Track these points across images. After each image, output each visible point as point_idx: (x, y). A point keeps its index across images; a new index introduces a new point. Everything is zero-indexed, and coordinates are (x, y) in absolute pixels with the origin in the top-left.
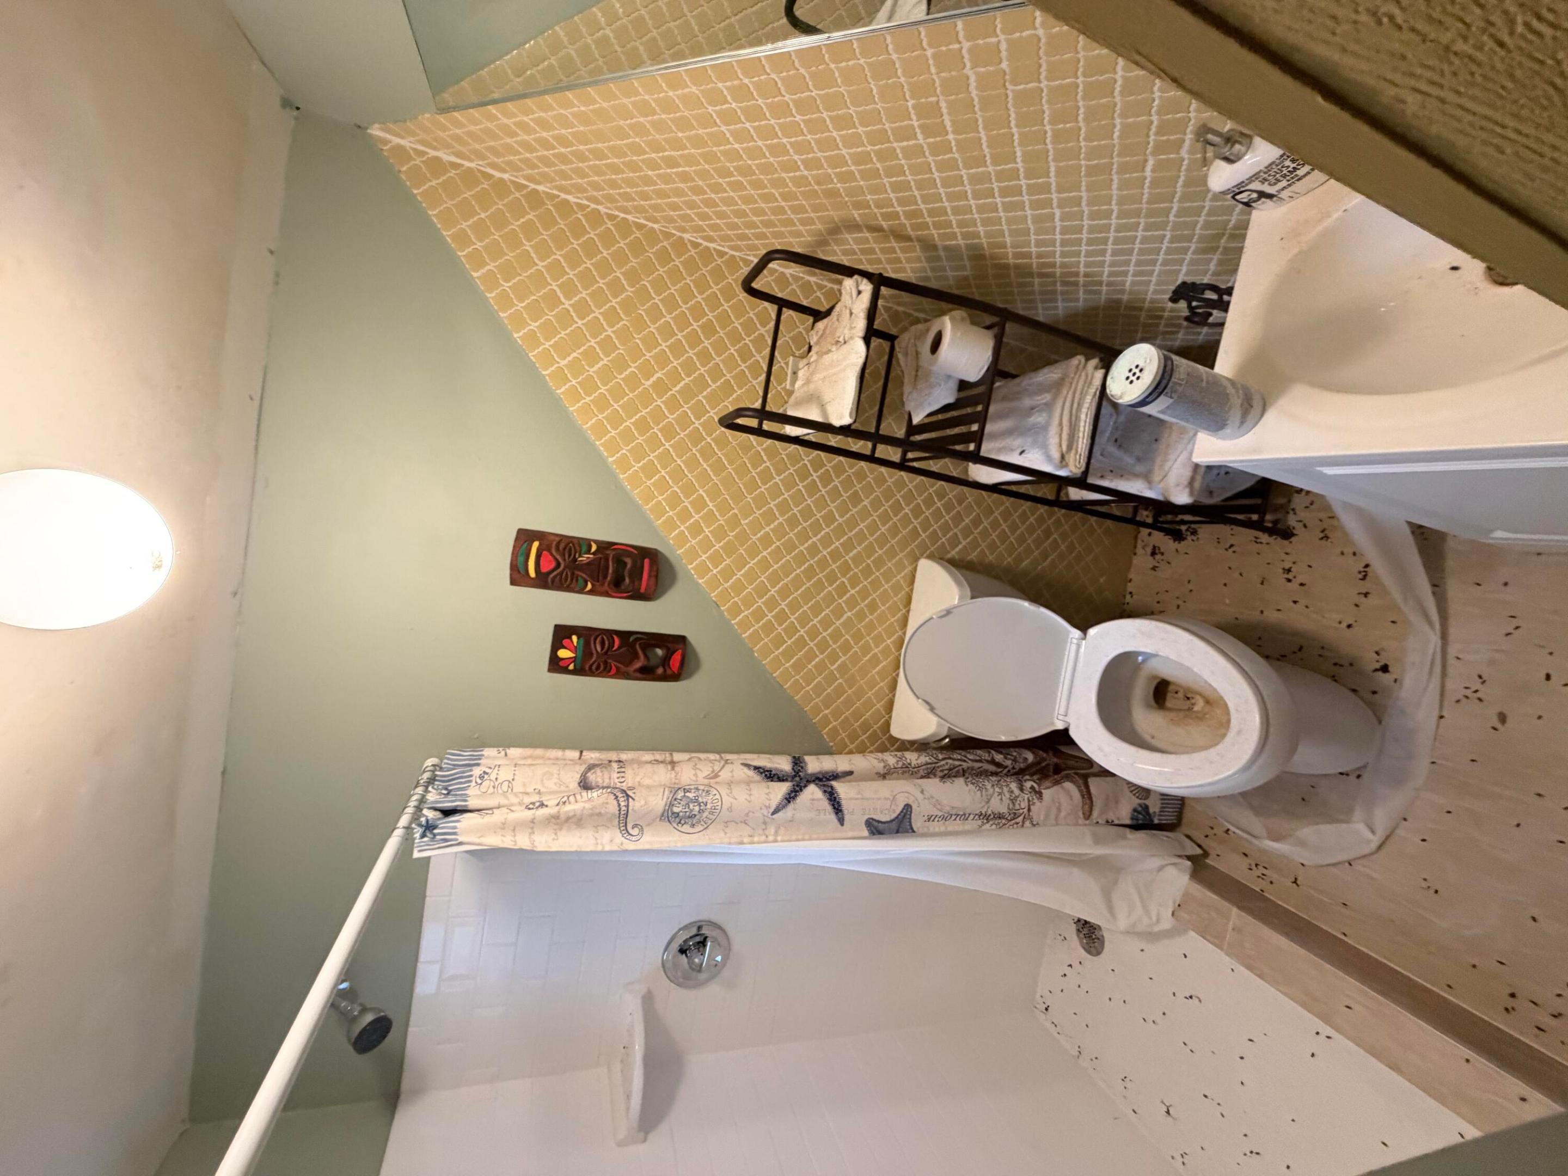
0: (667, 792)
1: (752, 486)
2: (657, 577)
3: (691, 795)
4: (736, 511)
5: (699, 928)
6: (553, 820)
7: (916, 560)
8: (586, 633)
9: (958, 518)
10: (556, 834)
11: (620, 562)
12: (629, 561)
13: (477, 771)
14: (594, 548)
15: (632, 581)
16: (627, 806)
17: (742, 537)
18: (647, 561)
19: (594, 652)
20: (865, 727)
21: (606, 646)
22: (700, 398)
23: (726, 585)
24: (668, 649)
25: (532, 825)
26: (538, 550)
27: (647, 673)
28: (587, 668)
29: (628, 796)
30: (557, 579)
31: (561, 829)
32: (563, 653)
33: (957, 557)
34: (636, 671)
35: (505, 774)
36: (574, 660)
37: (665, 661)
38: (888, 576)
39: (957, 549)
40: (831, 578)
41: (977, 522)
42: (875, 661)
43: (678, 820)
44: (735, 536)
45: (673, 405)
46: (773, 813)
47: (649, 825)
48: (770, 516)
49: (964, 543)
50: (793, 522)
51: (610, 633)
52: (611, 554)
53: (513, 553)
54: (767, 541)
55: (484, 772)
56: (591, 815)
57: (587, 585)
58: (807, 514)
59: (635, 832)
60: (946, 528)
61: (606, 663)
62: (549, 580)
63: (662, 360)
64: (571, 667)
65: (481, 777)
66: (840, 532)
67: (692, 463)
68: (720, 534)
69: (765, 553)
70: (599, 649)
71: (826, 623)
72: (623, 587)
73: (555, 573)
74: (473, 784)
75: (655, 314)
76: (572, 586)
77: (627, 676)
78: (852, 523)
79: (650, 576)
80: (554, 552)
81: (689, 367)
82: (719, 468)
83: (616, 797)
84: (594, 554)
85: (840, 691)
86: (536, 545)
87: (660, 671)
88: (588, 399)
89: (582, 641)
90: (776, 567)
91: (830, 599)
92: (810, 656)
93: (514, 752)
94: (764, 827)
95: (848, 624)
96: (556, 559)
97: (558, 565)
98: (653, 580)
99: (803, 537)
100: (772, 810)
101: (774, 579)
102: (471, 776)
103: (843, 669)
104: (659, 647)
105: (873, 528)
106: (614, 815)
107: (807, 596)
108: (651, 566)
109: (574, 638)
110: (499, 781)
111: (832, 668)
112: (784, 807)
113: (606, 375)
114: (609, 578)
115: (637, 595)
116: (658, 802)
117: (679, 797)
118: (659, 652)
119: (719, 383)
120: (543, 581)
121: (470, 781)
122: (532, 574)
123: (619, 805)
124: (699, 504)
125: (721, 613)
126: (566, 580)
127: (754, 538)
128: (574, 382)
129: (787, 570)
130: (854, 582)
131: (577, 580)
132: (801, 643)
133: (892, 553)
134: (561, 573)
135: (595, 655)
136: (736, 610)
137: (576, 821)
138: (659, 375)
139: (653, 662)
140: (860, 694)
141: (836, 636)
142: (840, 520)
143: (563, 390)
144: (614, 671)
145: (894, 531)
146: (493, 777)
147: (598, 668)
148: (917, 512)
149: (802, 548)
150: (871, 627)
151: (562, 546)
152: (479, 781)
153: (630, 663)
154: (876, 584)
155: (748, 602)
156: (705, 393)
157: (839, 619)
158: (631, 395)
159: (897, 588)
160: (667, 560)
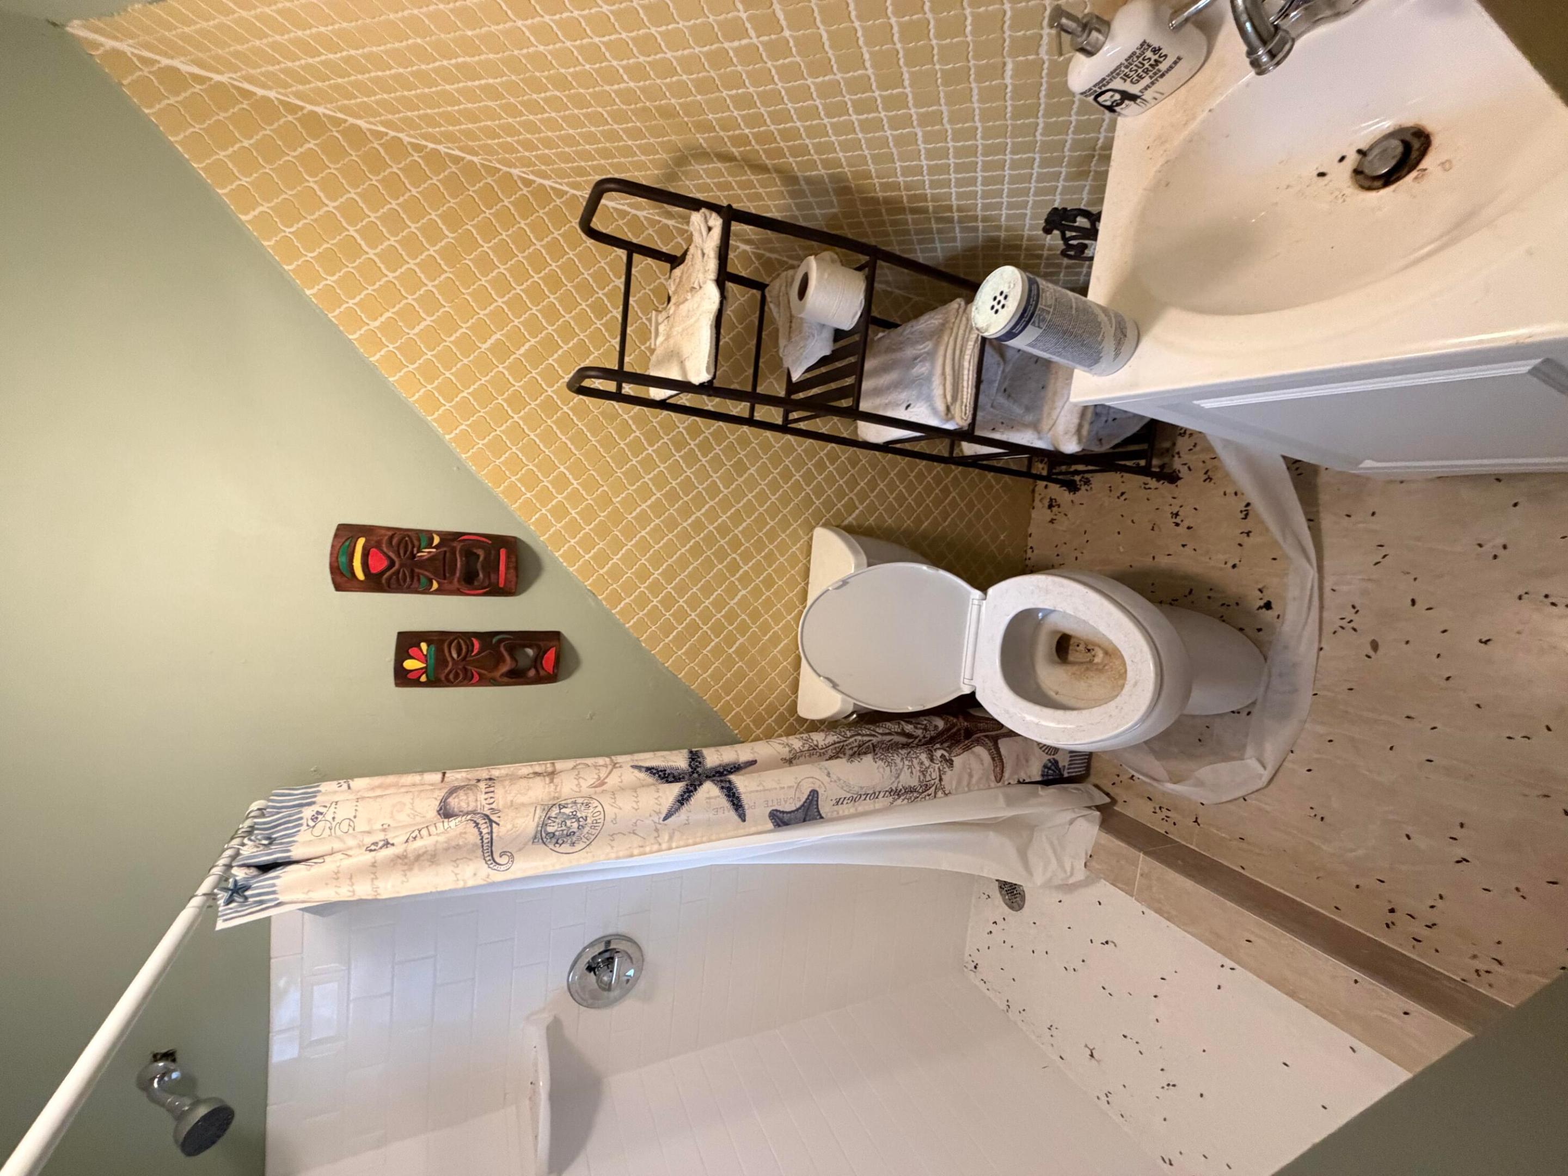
0: (538, 811)
1: (622, 459)
2: (516, 569)
3: (567, 811)
4: (605, 488)
5: (608, 943)
6: (400, 861)
7: (812, 529)
8: (439, 639)
9: (852, 483)
10: (405, 875)
11: (469, 554)
12: (481, 553)
13: (308, 812)
14: (437, 540)
15: (488, 575)
16: (491, 832)
17: (616, 517)
18: (503, 552)
19: (449, 659)
20: (771, 710)
21: (464, 650)
22: (550, 361)
23: (601, 572)
24: (539, 647)
25: (374, 870)
26: (364, 548)
27: (517, 677)
28: (443, 677)
29: (491, 821)
30: (393, 581)
31: (411, 869)
32: (410, 664)
33: (854, 523)
34: (502, 675)
35: (344, 812)
36: (424, 670)
37: (537, 662)
38: (783, 548)
39: (854, 515)
40: (721, 555)
41: (872, 485)
42: (775, 640)
43: (554, 840)
44: (607, 517)
45: (518, 370)
46: (665, 819)
47: (520, 850)
48: (645, 493)
49: (861, 508)
50: (672, 497)
51: (467, 636)
52: (458, 546)
53: (331, 554)
54: (643, 519)
55: (318, 813)
56: (447, 849)
57: (431, 584)
58: (687, 486)
59: (504, 860)
60: (840, 494)
61: (465, 670)
62: (384, 581)
63: (499, 318)
64: (423, 679)
65: (314, 819)
66: (725, 504)
67: (548, 436)
68: (588, 515)
69: (643, 533)
70: (455, 656)
71: (719, 604)
72: (476, 583)
73: (388, 574)
74: (304, 827)
75: (485, 264)
76: (413, 586)
77: (494, 682)
78: (739, 494)
79: (507, 568)
80: (385, 549)
81: (534, 327)
82: (579, 441)
83: (477, 824)
84: (436, 547)
85: (741, 675)
86: (361, 542)
87: (532, 673)
88: (411, 367)
89: (433, 648)
90: (657, 547)
91: (720, 578)
92: (705, 640)
93: (359, 783)
94: (656, 835)
95: (743, 603)
96: (389, 557)
97: (392, 564)
98: (512, 571)
99: (686, 512)
100: (663, 816)
101: (657, 561)
102: (301, 818)
103: (741, 652)
104: (530, 646)
105: (762, 498)
106: (475, 845)
107: (695, 577)
108: (508, 557)
109: (424, 646)
110: (337, 820)
111: (731, 651)
112: (677, 810)
113: (432, 338)
114: (458, 574)
115: (495, 591)
116: (528, 823)
117: (553, 815)
118: (530, 652)
119: (571, 344)
120: (375, 583)
121: (301, 825)
122: (360, 575)
123: (481, 833)
124: (561, 483)
125: (598, 602)
126: (405, 581)
127: (629, 517)
128: (391, 347)
129: (670, 549)
130: (747, 557)
131: (419, 580)
132: (693, 628)
133: (785, 524)
134: (398, 572)
135: (450, 664)
136: (616, 598)
137: (431, 858)
138: (498, 336)
139: (523, 663)
140: (762, 675)
141: (731, 617)
142: (726, 491)
143: (378, 356)
144: (476, 677)
145: (785, 500)
146: (329, 817)
147: (456, 676)
148: (809, 477)
149: (685, 524)
150: (768, 604)
151: (395, 541)
152: (311, 823)
153: (496, 667)
154: (770, 558)
155: (629, 588)
156: (556, 356)
157: (733, 599)
158: (466, 361)
159: (793, 560)
160: (527, 547)
